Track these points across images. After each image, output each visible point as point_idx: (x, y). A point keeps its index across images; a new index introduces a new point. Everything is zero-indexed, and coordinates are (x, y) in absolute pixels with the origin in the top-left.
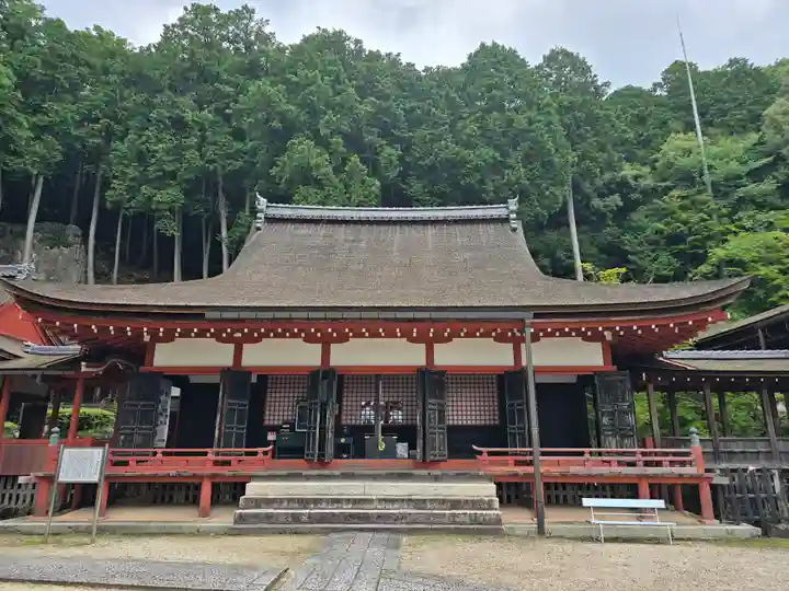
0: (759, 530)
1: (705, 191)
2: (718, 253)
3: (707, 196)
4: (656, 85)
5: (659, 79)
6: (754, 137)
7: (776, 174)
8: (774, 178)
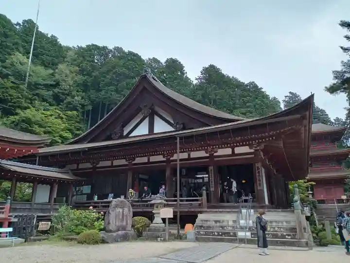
0: (23, 240)
1: (24, 84)
2: (23, 114)
3: (24, 87)
4: (18, 24)
5: (21, 22)
6: (51, 71)
7: (54, 90)
8: (53, 91)
